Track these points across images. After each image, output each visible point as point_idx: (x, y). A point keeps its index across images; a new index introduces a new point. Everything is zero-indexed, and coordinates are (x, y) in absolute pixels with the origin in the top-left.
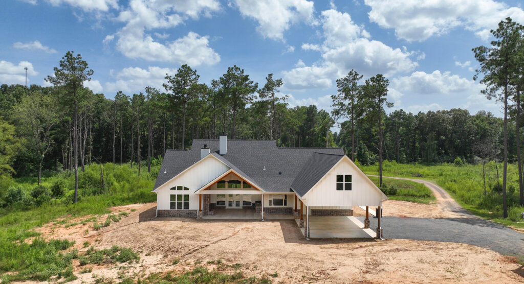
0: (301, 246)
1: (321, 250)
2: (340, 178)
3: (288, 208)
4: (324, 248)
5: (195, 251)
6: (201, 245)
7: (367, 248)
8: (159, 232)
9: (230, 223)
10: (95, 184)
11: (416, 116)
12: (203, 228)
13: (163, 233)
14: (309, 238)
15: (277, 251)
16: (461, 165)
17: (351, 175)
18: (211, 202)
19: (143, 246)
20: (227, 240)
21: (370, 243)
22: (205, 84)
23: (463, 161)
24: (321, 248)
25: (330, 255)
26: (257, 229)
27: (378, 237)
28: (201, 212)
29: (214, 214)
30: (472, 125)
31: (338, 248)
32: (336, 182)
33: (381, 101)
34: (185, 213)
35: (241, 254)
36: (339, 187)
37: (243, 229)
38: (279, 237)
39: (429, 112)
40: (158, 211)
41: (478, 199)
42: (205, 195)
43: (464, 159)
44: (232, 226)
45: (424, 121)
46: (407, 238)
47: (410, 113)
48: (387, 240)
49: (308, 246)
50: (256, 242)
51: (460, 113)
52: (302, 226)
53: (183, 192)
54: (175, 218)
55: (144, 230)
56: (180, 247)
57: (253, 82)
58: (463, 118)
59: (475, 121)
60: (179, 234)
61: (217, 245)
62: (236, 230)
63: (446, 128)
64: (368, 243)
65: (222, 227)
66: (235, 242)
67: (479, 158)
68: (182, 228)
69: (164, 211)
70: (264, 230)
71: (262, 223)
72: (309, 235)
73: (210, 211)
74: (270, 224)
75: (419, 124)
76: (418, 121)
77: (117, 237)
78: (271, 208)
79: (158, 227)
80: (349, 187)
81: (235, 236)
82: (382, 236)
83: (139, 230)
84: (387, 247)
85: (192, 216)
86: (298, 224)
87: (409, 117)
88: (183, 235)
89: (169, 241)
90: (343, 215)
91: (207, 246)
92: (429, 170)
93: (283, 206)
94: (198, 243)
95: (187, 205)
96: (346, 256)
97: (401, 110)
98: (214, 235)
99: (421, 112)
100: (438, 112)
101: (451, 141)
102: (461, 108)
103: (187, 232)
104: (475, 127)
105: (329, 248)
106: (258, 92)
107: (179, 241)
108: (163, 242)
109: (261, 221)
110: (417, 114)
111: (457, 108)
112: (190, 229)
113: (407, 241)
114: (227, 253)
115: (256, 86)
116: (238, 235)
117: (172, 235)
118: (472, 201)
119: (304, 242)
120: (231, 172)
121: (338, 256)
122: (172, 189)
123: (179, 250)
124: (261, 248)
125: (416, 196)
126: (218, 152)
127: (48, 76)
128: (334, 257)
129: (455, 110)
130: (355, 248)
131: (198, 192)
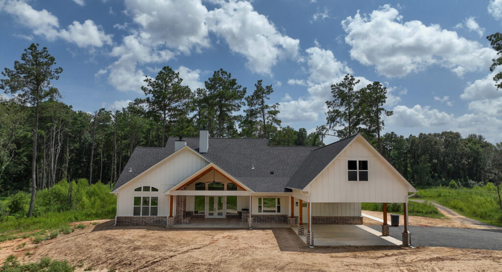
0: (303, 255)
1: (332, 259)
2: (352, 165)
3: (281, 216)
4: (336, 257)
5: (154, 262)
6: (164, 256)
7: (396, 257)
8: (113, 242)
9: (208, 231)
10: (62, 201)
11: (407, 139)
12: (172, 237)
13: (117, 243)
14: (312, 245)
15: (270, 261)
16: (456, 188)
17: (367, 161)
18: (187, 210)
19: (85, 259)
20: (201, 249)
21: (398, 251)
22: (187, 87)
23: (458, 184)
24: (332, 257)
25: (347, 266)
26: (243, 238)
27: (406, 245)
28: (172, 218)
29: (190, 223)
30: (464, 147)
31: (355, 257)
32: (348, 170)
33: (379, 111)
34: (152, 221)
35: (218, 265)
36: (352, 177)
37: (224, 237)
38: (272, 246)
39: (421, 134)
40: (117, 218)
41: (497, 214)
42: (178, 197)
43: (459, 182)
44: (210, 234)
45: (416, 143)
46: (445, 246)
47: (401, 136)
48: (418, 248)
49: (313, 255)
50: (241, 251)
51: (452, 136)
52: (301, 233)
53: (150, 194)
54: (138, 227)
55: (94, 240)
56: (136, 258)
57: (241, 86)
58: (455, 141)
59: (467, 144)
60: (138, 244)
61: (186, 256)
62: (215, 238)
63: (439, 150)
64: (396, 252)
65: (197, 235)
66: (212, 252)
67: (474, 182)
68: (144, 236)
69: (126, 217)
70: (251, 238)
71: (249, 231)
72: (313, 242)
73: (184, 218)
74: (261, 232)
75: (411, 147)
76: (410, 144)
77: (56, 249)
78: (261, 216)
79: (114, 236)
80: (364, 177)
81: (212, 245)
82: (410, 243)
83: (88, 240)
84: (423, 255)
85: (160, 225)
86: (297, 232)
87: (400, 140)
88: (143, 244)
89: (122, 252)
90: (351, 224)
91: (172, 256)
92: (426, 192)
93: (276, 213)
94: (161, 254)
95: (155, 211)
96: (371, 267)
97: (393, 133)
98: (184, 244)
99: (413, 135)
100: (430, 134)
101: (443, 165)
102: (452, 131)
103: (150, 241)
104: (467, 149)
105: (343, 257)
106: (246, 99)
107: (136, 251)
108: (114, 253)
109: (248, 229)
110: (408, 137)
111: (449, 131)
112: (154, 238)
113: (446, 249)
114: (199, 264)
115: (245, 91)
116: (216, 244)
117: (129, 245)
118: (490, 216)
119: (307, 250)
120: (211, 169)
121: (358, 267)
122: (136, 190)
123: (133, 263)
124: (248, 258)
125: (422, 212)
126: (198, 150)
127: (6, 69)
128: (353, 267)
129: (446, 132)
130: (379, 257)
131: (168, 193)
